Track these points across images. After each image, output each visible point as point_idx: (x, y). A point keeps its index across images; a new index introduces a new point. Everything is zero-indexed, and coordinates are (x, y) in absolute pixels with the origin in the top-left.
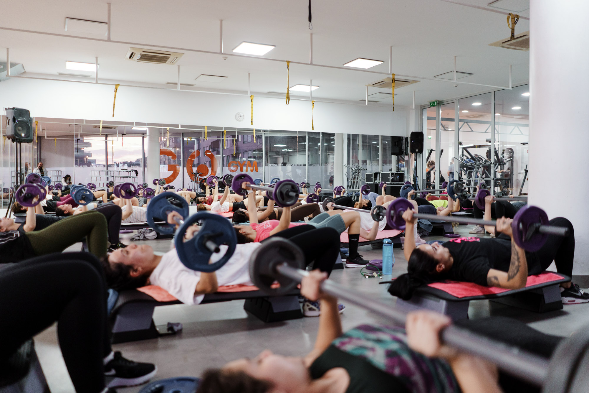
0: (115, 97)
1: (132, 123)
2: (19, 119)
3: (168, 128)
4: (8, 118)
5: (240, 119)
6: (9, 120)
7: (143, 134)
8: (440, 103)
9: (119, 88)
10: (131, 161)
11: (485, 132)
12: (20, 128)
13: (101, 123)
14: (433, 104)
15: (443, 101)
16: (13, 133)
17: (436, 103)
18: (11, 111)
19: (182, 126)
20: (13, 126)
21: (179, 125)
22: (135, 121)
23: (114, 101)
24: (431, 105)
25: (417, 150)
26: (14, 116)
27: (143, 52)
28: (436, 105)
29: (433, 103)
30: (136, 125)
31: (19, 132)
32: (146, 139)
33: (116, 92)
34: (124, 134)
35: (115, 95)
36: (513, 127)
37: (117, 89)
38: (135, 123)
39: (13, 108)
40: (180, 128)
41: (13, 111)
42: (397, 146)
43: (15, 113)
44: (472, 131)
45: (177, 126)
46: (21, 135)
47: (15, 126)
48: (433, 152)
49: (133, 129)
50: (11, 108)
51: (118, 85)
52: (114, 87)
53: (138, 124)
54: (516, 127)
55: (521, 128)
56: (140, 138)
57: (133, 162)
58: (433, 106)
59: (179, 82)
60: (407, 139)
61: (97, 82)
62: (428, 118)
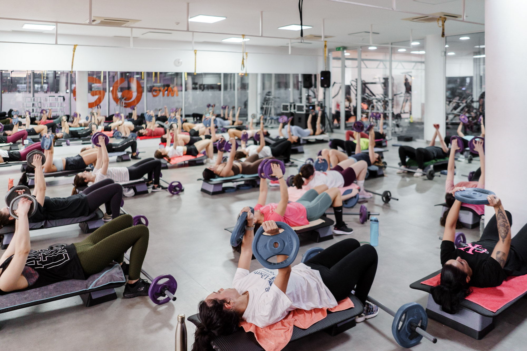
0: (73, 56)
5: (178, 65)
8: (345, 48)
9: (77, 47)
11: (377, 68)
25: (326, 86)
27: (105, 19)
28: (341, 49)
33: (74, 51)
35: (74, 54)
36: (398, 63)
42: (308, 81)
44: (367, 67)
51: (77, 45)
52: (73, 47)
54: (400, 63)
55: (404, 64)
58: (339, 50)
59: (131, 40)
60: (315, 76)
61: (56, 43)
62: (334, 58)
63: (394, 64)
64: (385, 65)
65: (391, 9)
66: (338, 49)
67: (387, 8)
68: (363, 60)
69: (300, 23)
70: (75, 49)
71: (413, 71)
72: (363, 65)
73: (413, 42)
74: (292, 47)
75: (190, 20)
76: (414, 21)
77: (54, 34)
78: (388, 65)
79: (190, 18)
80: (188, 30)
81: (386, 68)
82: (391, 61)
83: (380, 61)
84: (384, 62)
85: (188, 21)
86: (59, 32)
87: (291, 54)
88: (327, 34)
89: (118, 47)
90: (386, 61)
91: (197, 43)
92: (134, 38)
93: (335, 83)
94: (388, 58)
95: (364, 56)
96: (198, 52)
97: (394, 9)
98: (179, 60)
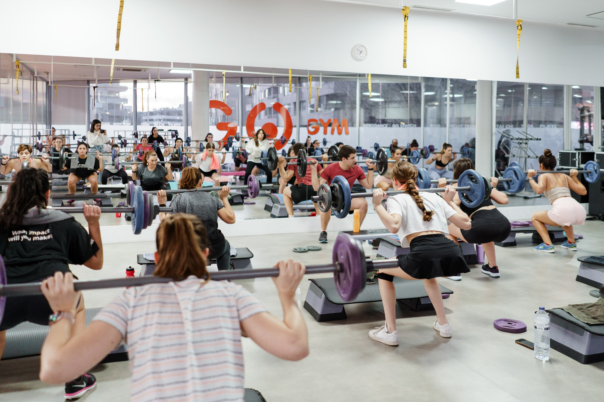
0: (122, 7)
1: (168, 64)
3: (224, 72)
5: (359, 58)
7: (186, 79)
10: (173, 108)
13: (113, 63)
19: (246, 69)
21: (240, 67)
22: (172, 60)
23: (120, 15)
30: (174, 67)
32: (190, 86)
34: (158, 81)
38: (173, 63)
40: (242, 71)
45: (239, 68)
49: (171, 72)
53: (177, 65)
56: (183, 84)
57: (175, 109)
98: (362, 46)
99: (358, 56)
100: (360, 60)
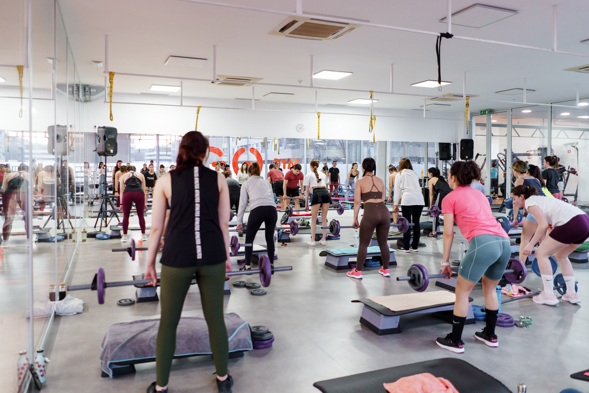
0: (197, 118)
2: (109, 137)
4: (98, 136)
5: (300, 131)
6: (100, 138)
8: (491, 112)
9: (201, 109)
11: (532, 137)
12: (109, 145)
14: (484, 113)
15: (493, 110)
16: (104, 150)
17: (487, 111)
18: (102, 129)
20: (104, 143)
23: (197, 122)
24: (481, 113)
25: (467, 157)
26: (104, 135)
27: (227, 78)
28: (487, 113)
29: (484, 111)
31: (108, 149)
33: (198, 113)
35: (197, 116)
36: (559, 131)
37: (199, 111)
39: (104, 127)
41: (104, 130)
42: (446, 152)
43: (106, 131)
44: (519, 136)
46: (110, 152)
47: (106, 144)
48: (479, 156)
50: (102, 127)
51: (200, 107)
52: (197, 108)
54: (562, 131)
55: (566, 131)
58: (484, 114)
59: (253, 102)
60: (455, 145)
61: (181, 105)
62: (477, 125)
63: (554, 133)
64: (542, 134)
65: (550, 50)
66: (483, 112)
67: (546, 50)
68: (514, 127)
69: (437, 79)
70: (198, 110)
71: (580, 141)
72: (514, 133)
73: (580, 102)
74: (426, 110)
75: (314, 77)
76: (580, 72)
77: (179, 97)
78: (546, 134)
79: (314, 74)
80: (311, 87)
81: (544, 137)
82: (550, 128)
83: (537, 128)
84: (542, 130)
85: (312, 78)
86: (183, 95)
87: (426, 118)
88: (469, 93)
89: (240, 109)
90: (544, 128)
91: (320, 106)
92: (255, 100)
93: (478, 155)
94: (546, 125)
95: (515, 122)
96: (321, 115)
97: (554, 50)
98: (301, 125)
99: (299, 130)
100: (300, 132)
